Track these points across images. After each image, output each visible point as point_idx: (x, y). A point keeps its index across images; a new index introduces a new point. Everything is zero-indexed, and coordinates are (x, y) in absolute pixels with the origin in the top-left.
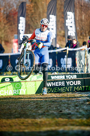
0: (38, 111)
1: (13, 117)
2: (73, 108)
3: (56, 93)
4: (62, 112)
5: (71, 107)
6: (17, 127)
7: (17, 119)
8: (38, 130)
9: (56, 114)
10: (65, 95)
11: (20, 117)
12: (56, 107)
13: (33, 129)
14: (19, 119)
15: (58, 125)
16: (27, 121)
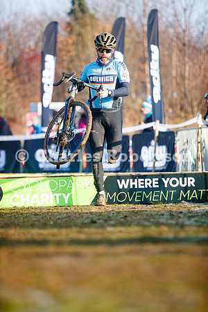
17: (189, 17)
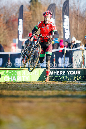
3: (57, 81)
17: (80, 4)
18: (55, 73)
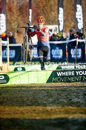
0: (48, 100)
1: (25, 104)
2: (82, 97)
3: (66, 82)
4: (72, 101)
5: (80, 96)
6: (29, 114)
7: (28, 107)
8: (48, 117)
9: (66, 103)
10: (75, 84)
11: (32, 105)
12: (66, 96)
13: (44, 117)
14: (31, 107)
15: (67, 113)
16: (38, 109)
18: (64, 74)
